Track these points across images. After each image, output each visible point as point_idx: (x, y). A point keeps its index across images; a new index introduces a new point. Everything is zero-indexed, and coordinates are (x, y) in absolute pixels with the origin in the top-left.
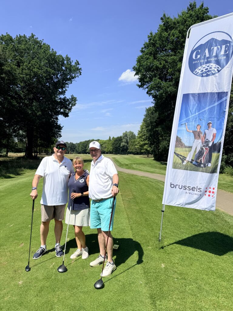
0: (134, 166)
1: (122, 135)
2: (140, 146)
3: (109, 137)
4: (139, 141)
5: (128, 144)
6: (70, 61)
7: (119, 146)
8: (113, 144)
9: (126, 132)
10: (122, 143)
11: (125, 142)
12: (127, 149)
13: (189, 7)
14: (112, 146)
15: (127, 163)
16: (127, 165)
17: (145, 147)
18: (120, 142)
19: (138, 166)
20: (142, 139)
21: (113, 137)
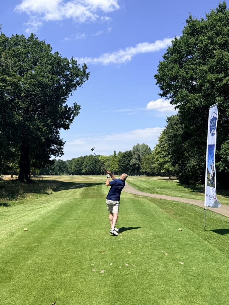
0: (157, 190)
1: (132, 149)
2: (158, 165)
3: (114, 152)
4: (158, 158)
5: (140, 162)
6: (76, 65)
7: (128, 164)
8: (119, 162)
9: (138, 144)
10: (132, 160)
11: (136, 159)
12: (139, 168)
13: (218, 8)
14: (118, 164)
15: (148, 187)
16: (148, 189)
17: (166, 166)
18: (129, 159)
19: (162, 190)
20: (162, 156)
21: (120, 152)
